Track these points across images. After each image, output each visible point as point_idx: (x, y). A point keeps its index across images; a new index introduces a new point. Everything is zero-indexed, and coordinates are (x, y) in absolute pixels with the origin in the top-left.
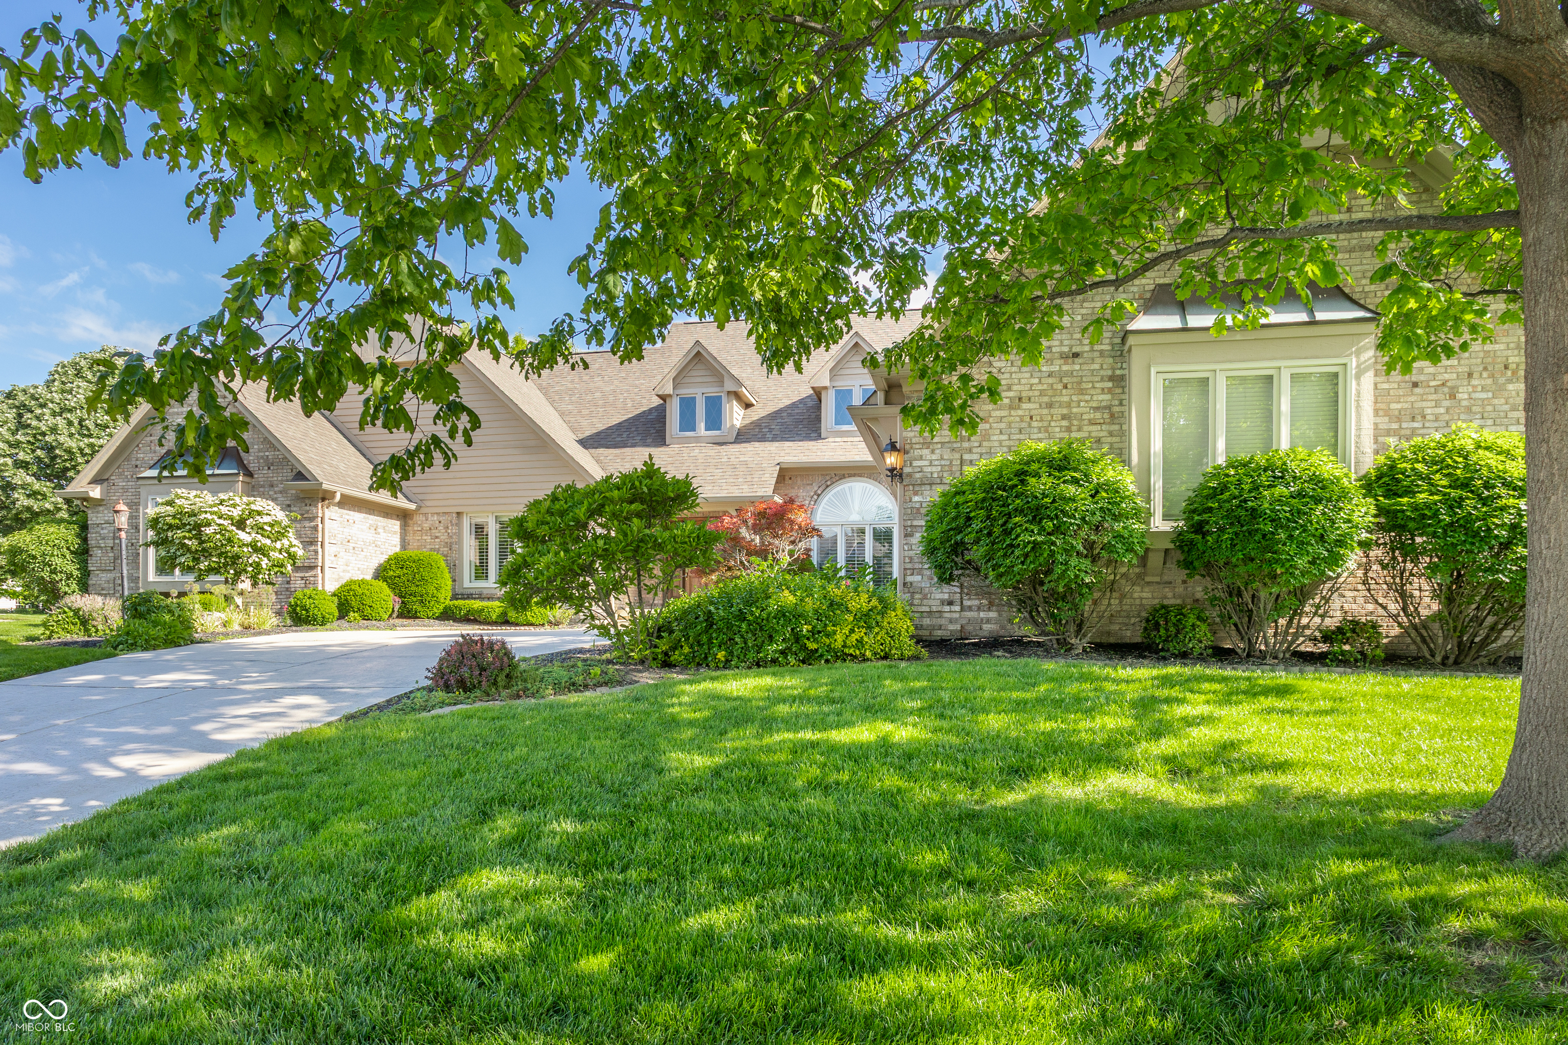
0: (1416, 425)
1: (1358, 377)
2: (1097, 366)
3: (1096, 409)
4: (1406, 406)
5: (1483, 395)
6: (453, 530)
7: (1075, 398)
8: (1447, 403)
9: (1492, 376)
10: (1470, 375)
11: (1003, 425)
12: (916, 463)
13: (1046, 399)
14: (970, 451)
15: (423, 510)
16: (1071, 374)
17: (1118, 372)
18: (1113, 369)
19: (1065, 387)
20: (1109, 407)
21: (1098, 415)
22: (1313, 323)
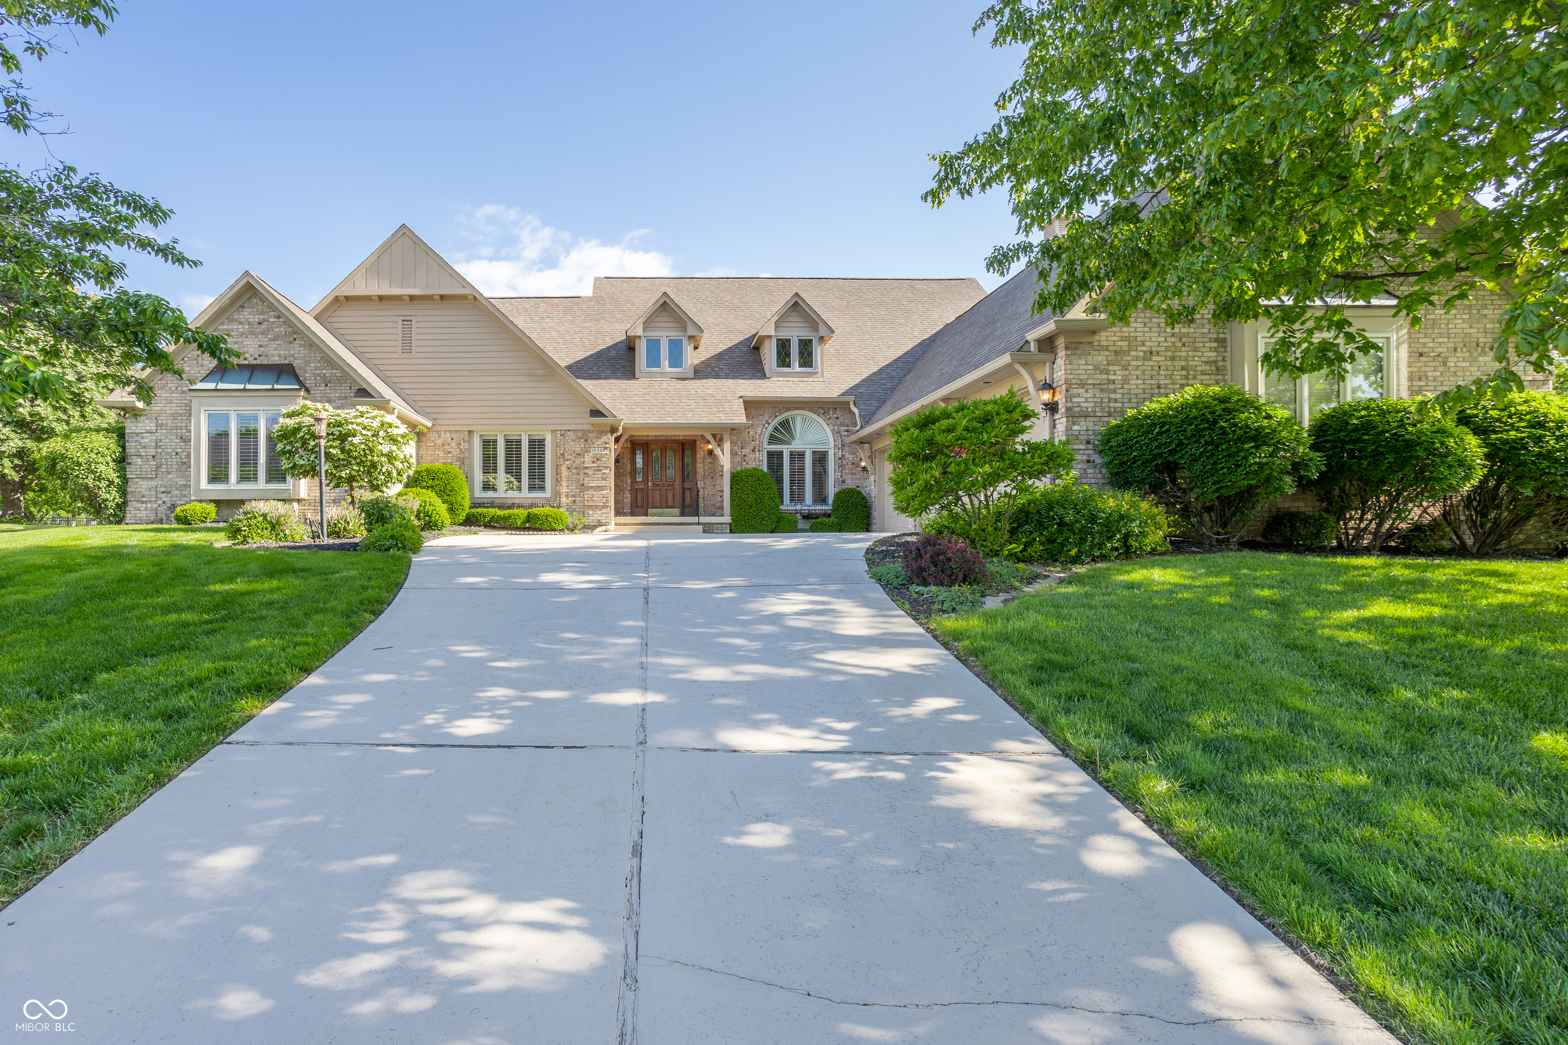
0: (1422, 383)
1: (1397, 348)
2: (1206, 331)
3: (1206, 363)
4: (1416, 369)
5: (1464, 364)
6: (464, 446)
7: (1190, 354)
8: (1441, 369)
9: (1469, 351)
10: (1455, 349)
11: (1138, 373)
12: (1075, 400)
13: (1170, 354)
14: (1114, 391)
15: (437, 428)
16: (1187, 335)
17: (1221, 336)
18: (1218, 333)
19: (1184, 345)
20: (1215, 362)
21: (1208, 368)
22: (1369, 307)
